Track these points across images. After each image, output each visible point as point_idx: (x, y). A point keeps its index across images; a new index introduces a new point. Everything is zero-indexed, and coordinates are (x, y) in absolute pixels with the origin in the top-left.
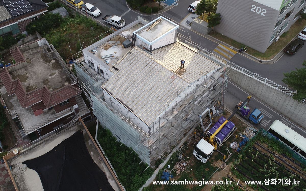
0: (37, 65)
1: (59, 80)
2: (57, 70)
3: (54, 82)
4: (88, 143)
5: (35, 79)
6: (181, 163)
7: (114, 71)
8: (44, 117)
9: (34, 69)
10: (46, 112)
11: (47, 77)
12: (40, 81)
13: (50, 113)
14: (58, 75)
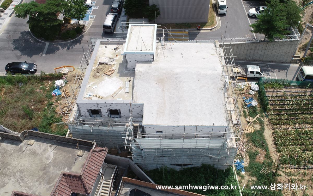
0: (14, 160)
1: (65, 156)
9: (15, 167)
11: (44, 164)
14: (56, 152)
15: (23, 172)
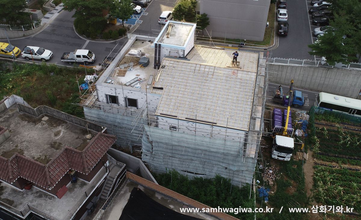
0: (25, 131)
1: (73, 136)
2: (60, 127)
3: (68, 142)
4: (157, 198)
5: (36, 148)
6: (267, 172)
7: (159, 91)
8: (72, 194)
9: (24, 137)
10: (71, 187)
11: (52, 139)
12: (45, 148)
13: (77, 186)
14: (65, 131)
15: (29, 143)
